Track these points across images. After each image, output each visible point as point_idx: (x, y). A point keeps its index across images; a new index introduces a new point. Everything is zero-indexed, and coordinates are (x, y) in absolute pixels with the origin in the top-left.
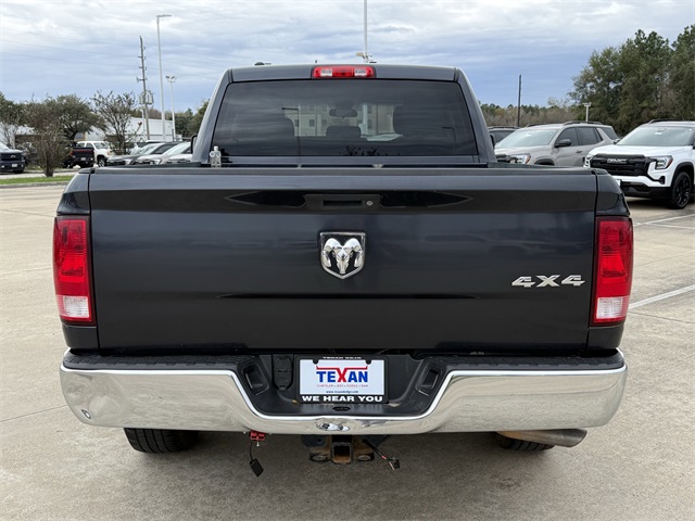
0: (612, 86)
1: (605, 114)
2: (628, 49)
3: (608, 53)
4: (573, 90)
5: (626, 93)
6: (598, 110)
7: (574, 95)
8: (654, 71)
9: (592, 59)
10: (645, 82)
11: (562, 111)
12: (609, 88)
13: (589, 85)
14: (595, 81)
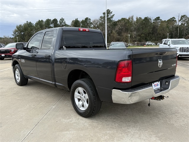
0: (22, 33)
1: (22, 40)
2: (25, 25)
3: (20, 26)
4: (13, 34)
5: (26, 35)
6: (20, 39)
7: (13, 35)
8: (32, 30)
9: (17, 27)
10: (30, 32)
11: (8, 38)
12: (22, 34)
13: (17, 33)
14: (18, 32)
